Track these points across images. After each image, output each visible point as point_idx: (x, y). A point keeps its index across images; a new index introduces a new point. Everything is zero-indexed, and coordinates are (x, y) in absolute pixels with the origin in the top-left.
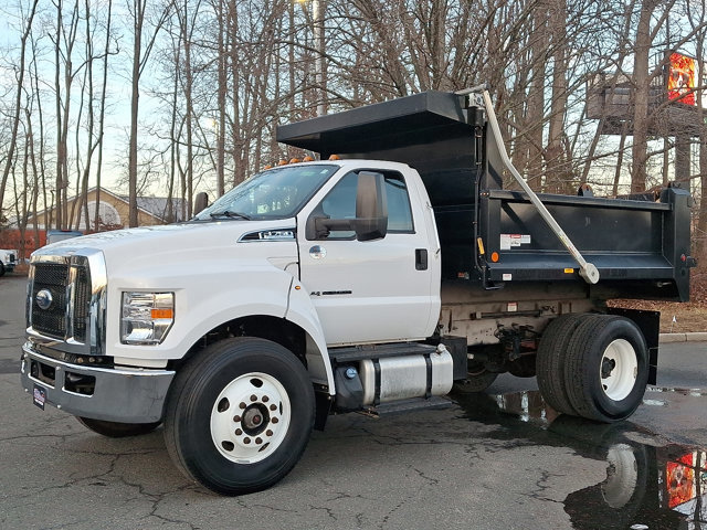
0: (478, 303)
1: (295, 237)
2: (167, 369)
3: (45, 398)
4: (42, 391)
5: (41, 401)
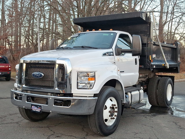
1: (113, 54)
2: (94, 97)
3: (41, 109)
4: (38, 107)
5: (38, 110)
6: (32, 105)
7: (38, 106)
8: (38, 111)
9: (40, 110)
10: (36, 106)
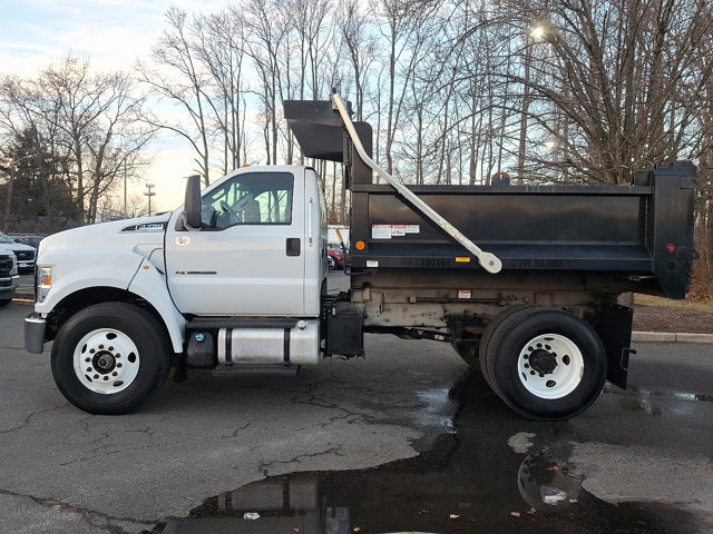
0: (420, 288)
1: (165, 228)
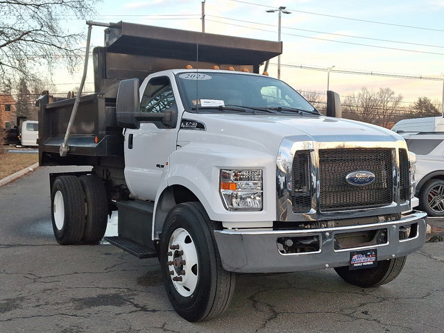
3: (376, 256)
4: (369, 253)
5: (369, 261)
6: (352, 254)
7: (369, 251)
8: (369, 263)
9: (374, 259)
10: (364, 253)
